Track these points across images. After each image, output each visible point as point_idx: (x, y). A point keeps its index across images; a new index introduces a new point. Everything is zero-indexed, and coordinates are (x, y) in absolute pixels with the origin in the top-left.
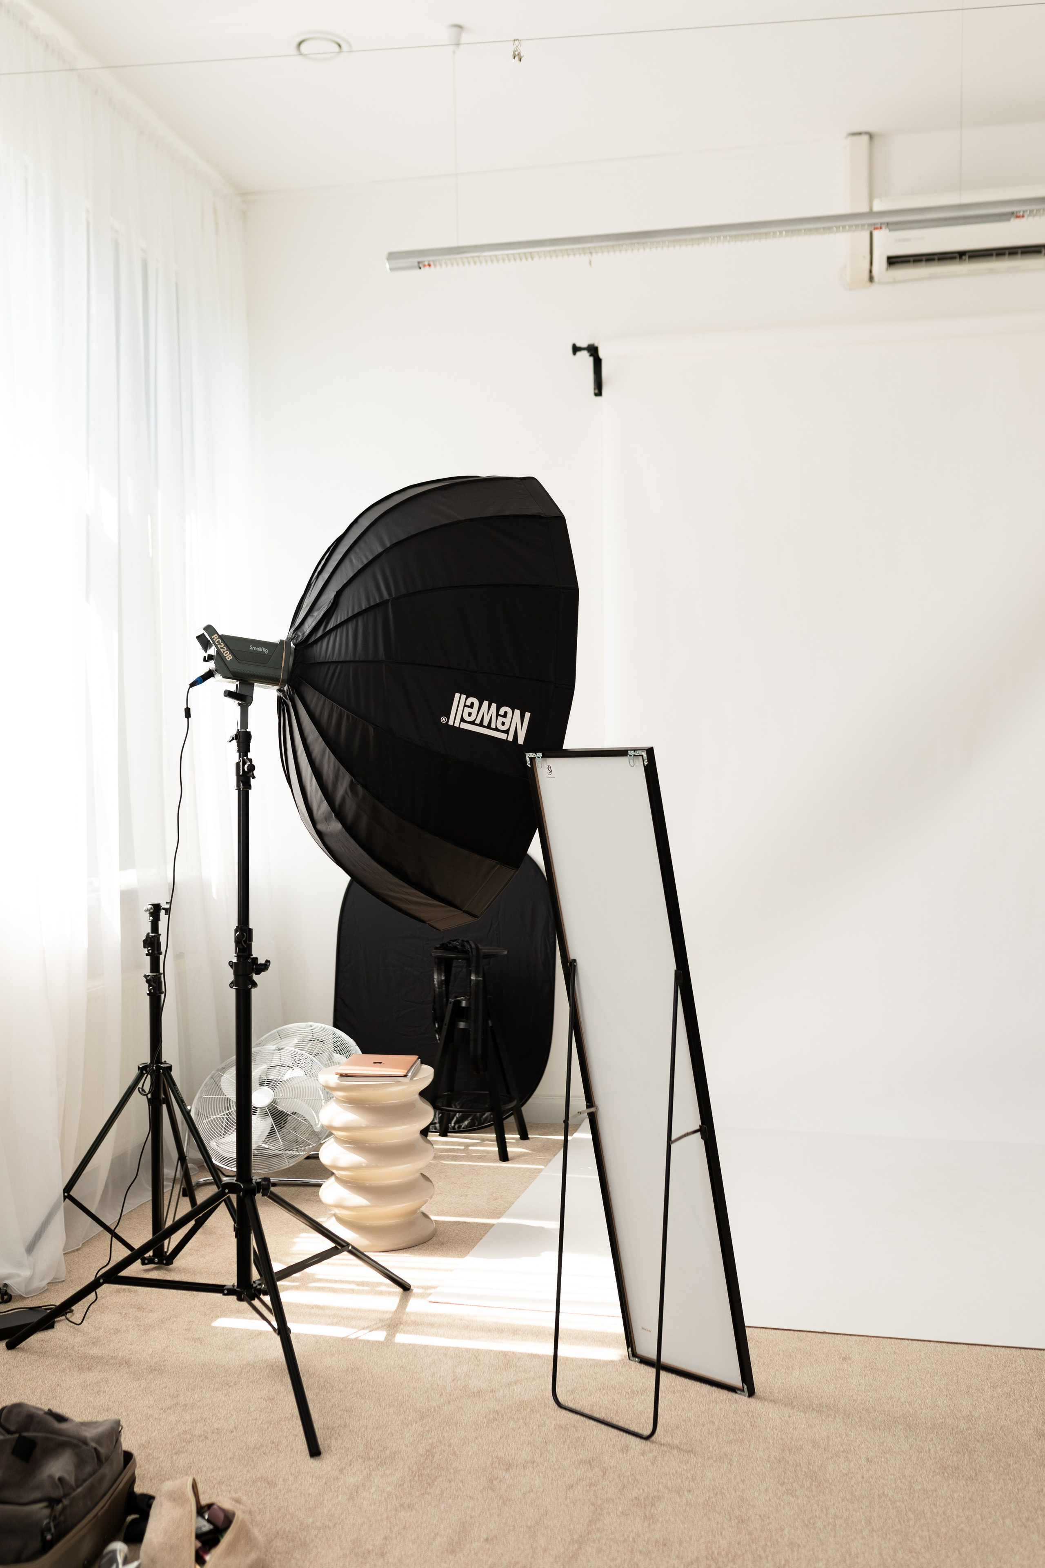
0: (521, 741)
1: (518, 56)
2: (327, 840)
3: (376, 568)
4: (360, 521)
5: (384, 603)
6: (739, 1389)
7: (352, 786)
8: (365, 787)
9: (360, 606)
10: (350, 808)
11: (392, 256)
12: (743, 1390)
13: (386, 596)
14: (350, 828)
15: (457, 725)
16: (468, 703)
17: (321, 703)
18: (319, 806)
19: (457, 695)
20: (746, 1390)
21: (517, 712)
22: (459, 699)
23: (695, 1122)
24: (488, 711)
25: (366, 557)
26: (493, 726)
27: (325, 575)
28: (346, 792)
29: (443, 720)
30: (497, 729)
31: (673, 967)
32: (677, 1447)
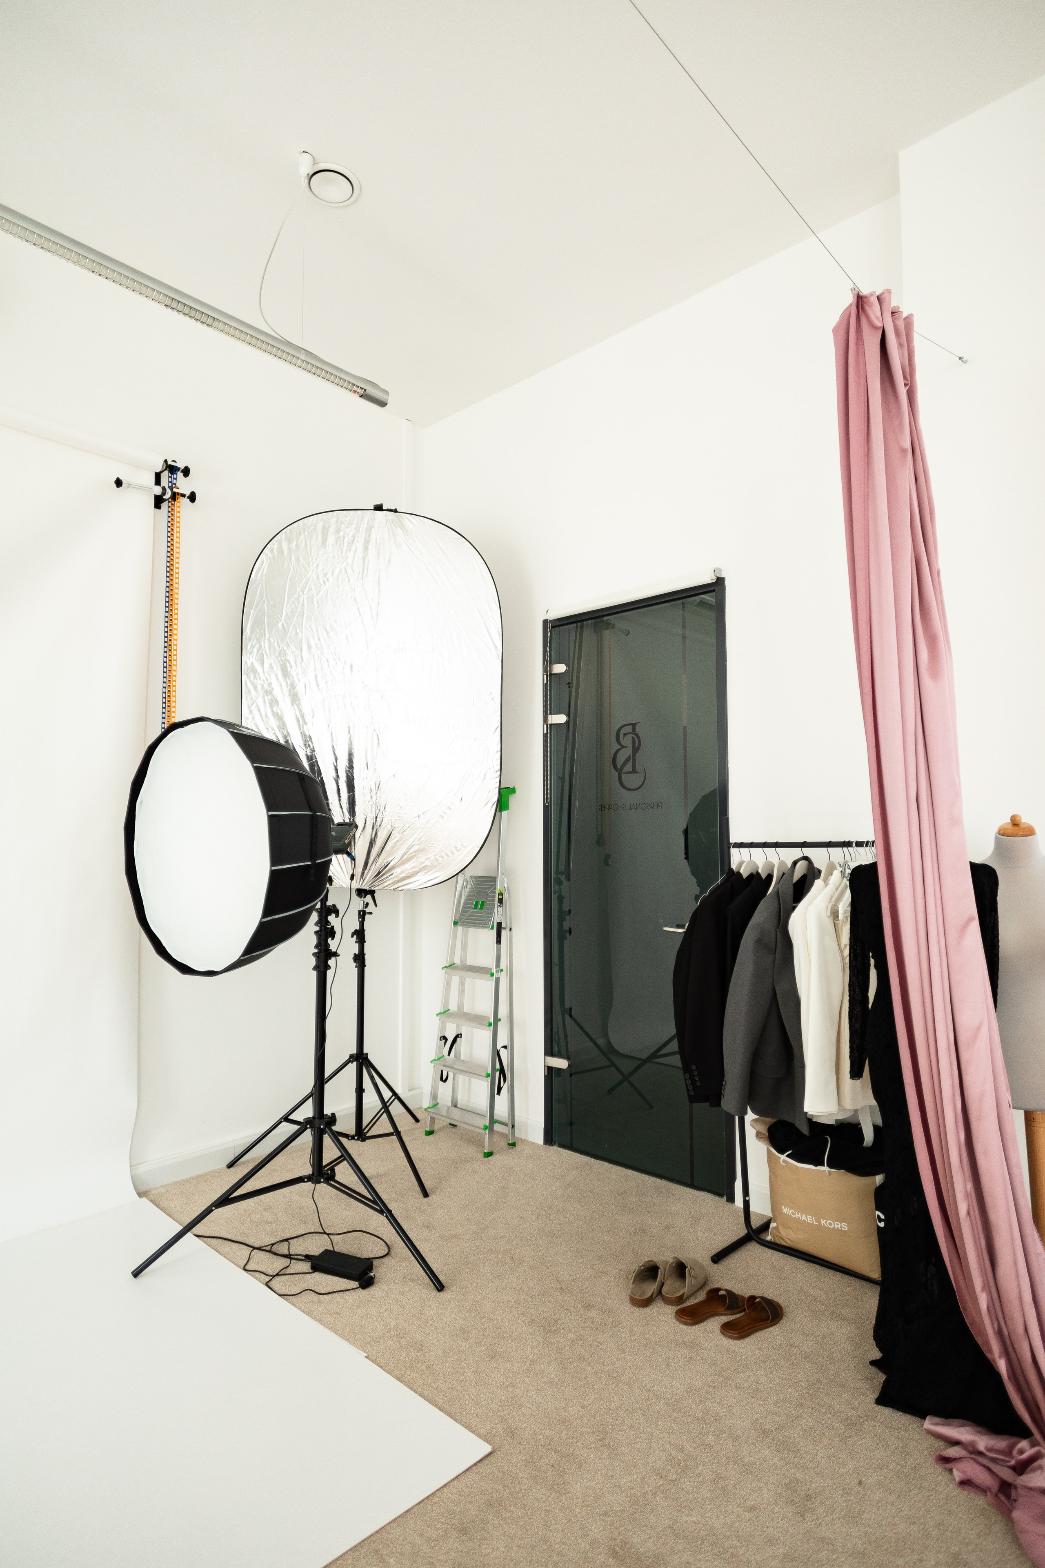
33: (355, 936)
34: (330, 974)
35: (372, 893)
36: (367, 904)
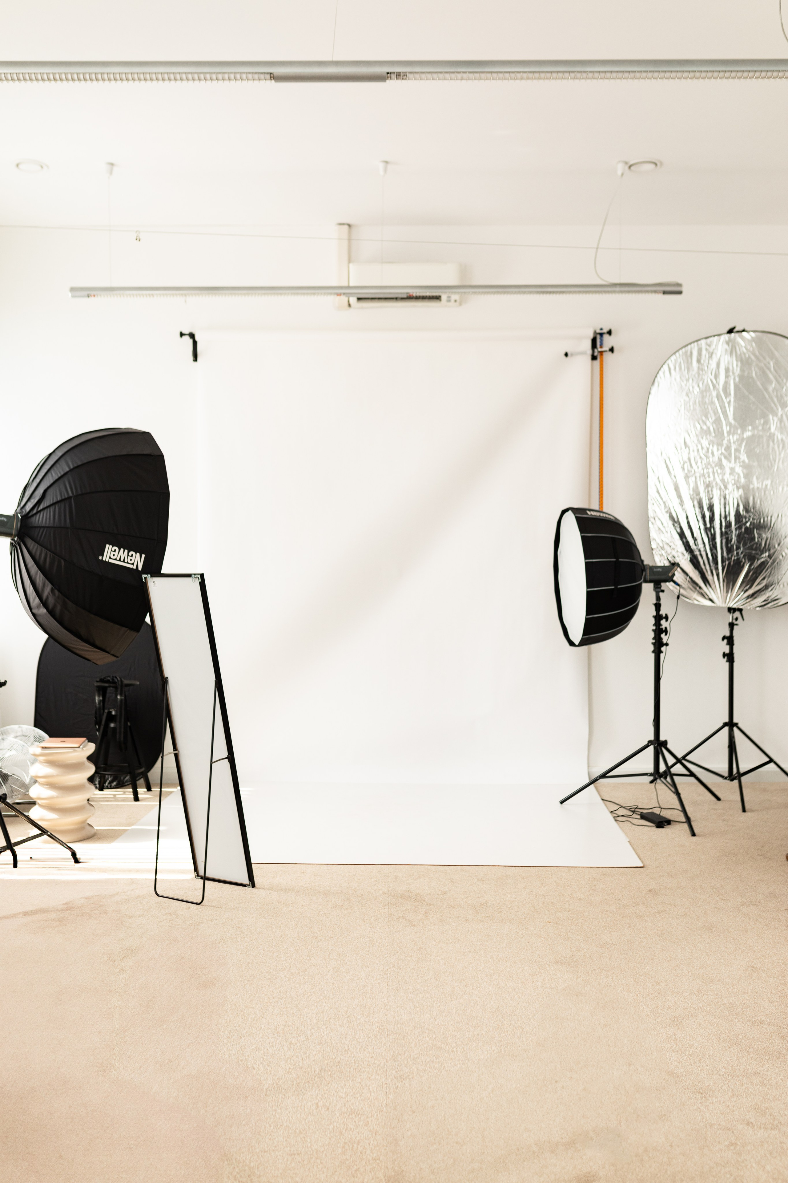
0: (140, 569)
1: (138, 239)
2: (38, 618)
3: (66, 479)
4: (56, 451)
5: (69, 498)
6: (248, 885)
7: (52, 590)
8: (59, 591)
9: (57, 498)
10: (51, 601)
11: (72, 289)
12: (249, 885)
13: (71, 494)
14: (51, 612)
15: (107, 560)
16: (113, 550)
17: (36, 547)
18: (34, 601)
19: (107, 546)
20: (251, 885)
21: (138, 554)
22: (108, 548)
23: (226, 754)
24: (123, 554)
25: (60, 473)
26: (126, 561)
27: (38, 480)
28: (49, 593)
29: (100, 558)
30: (128, 563)
31: (214, 678)
33: (726, 641)
34: (662, 655)
35: (740, 610)
36: (737, 619)
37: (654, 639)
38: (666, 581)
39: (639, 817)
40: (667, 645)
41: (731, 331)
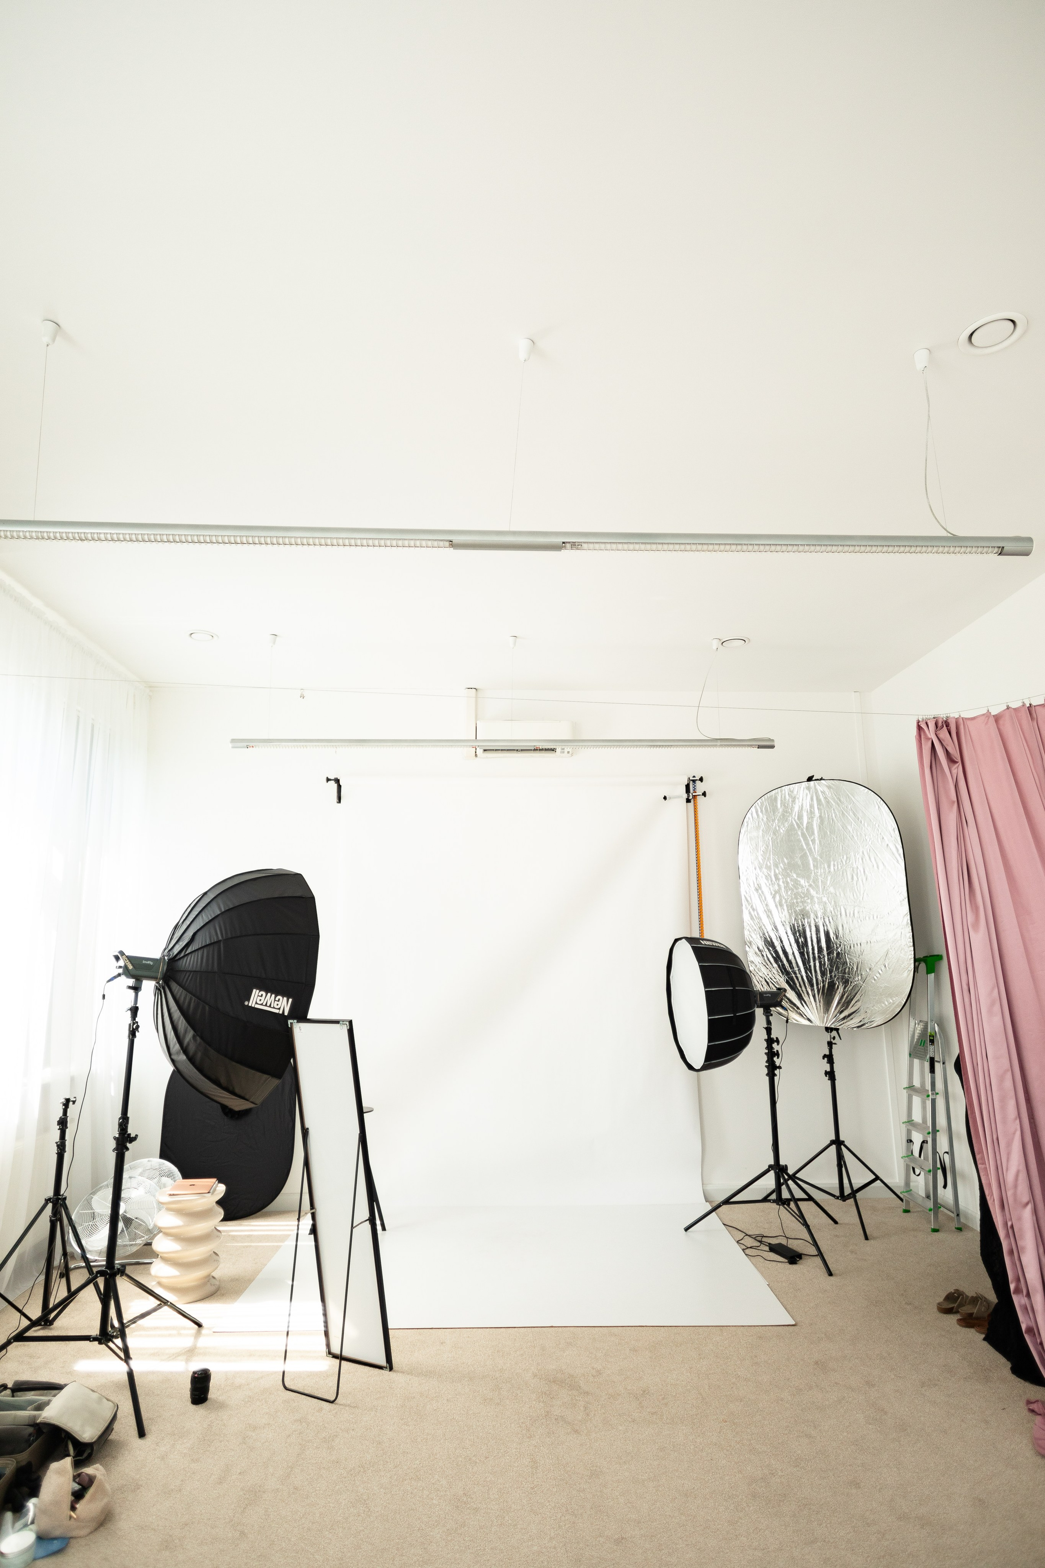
0: (286, 1014)
1: (303, 697)
2: (176, 1064)
3: (216, 923)
4: (208, 893)
5: (218, 942)
6: (385, 1367)
7: (194, 1037)
8: (202, 1038)
9: (206, 941)
10: (192, 1048)
11: (233, 741)
12: (386, 1368)
13: (220, 938)
14: (191, 1059)
15: (253, 1006)
16: (260, 994)
17: (181, 991)
18: (174, 1046)
19: (254, 990)
20: (388, 1367)
21: (285, 999)
22: (255, 992)
23: (367, 1215)
24: (270, 998)
25: (211, 916)
26: (272, 1006)
27: (188, 922)
28: (190, 1040)
29: (246, 1003)
30: (274, 1008)
31: (358, 1131)
32: (349, 1405)
33: (826, 1059)
34: (776, 1079)
35: (837, 1030)
36: (834, 1038)
37: (766, 1062)
38: (775, 1006)
39: (767, 1248)
40: (780, 1067)
41: (810, 779)
